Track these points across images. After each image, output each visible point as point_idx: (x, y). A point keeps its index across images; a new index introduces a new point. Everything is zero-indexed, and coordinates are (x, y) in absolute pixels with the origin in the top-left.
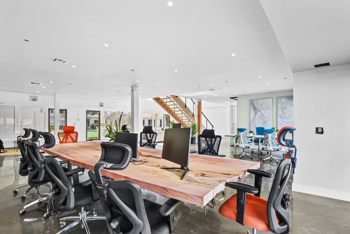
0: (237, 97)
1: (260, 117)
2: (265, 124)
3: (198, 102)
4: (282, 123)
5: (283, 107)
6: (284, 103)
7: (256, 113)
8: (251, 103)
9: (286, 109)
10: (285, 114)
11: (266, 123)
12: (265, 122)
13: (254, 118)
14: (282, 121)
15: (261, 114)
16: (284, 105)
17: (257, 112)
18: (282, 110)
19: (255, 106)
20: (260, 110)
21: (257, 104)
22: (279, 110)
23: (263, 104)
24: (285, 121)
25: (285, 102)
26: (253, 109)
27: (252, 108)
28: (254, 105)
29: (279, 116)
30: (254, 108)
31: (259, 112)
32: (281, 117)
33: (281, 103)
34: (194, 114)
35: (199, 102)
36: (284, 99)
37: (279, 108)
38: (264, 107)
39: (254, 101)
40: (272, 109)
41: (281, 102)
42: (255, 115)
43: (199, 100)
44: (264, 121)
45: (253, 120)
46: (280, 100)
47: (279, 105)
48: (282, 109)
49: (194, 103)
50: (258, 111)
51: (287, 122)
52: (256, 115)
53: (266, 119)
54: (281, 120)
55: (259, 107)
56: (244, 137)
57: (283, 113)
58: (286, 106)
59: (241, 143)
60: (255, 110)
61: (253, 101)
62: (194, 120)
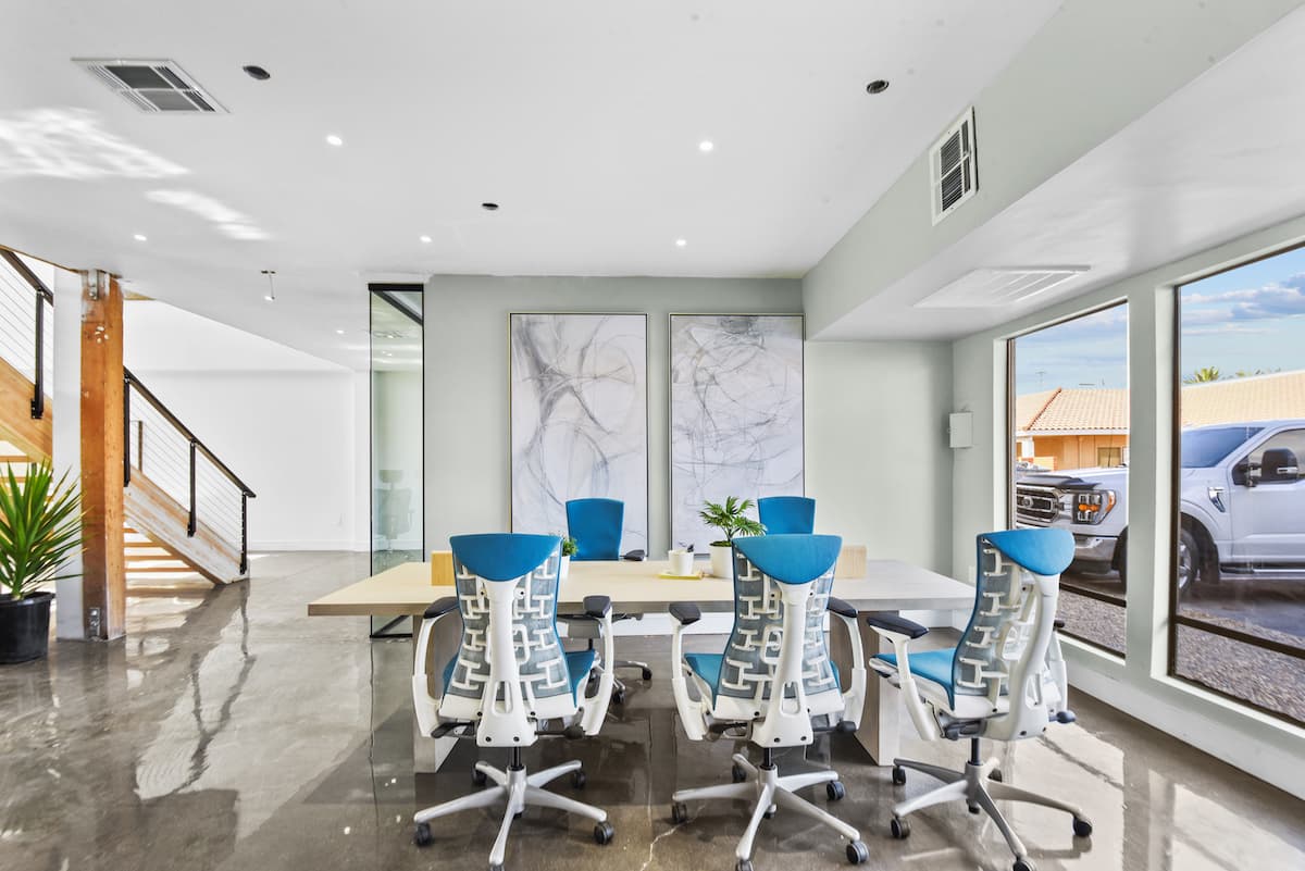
0: (419, 288)
1: (577, 431)
2: (602, 473)
3: (85, 295)
4: (699, 469)
5: (703, 376)
6: (707, 352)
7: (551, 403)
8: (519, 332)
9: (717, 384)
10: (713, 416)
11: (614, 466)
12: (605, 462)
13: (538, 436)
14: (699, 455)
15: (579, 408)
16: (705, 361)
17: (558, 395)
18: (697, 392)
19: (545, 360)
20: (574, 382)
21: (556, 343)
22: (681, 392)
23: (591, 348)
24: (710, 455)
25: (710, 346)
26: (532, 378)
27: (522, 370)
28: (539, 349)
29: (680, 428)
30: (540, 369)
31: (567, 398)
32: (690, 435)
33: (693, 351)
34: (48, 390)
35: (99, 296)
36: (709, 326)
37: (680, 379)
38: (600, 371)
39: (535, 323)
40: (641, 379)
41: (691, 342)
42: (544, 417)
43: (101, 272)
44: (599, 458)
45: (527, 452)
46: (688, 332)
47: (681, 362)
48: (696, 384)
49: (44, 294)
50: (564, 390)
51: (722, 464)
52: (551, 421)
53: (610, 447)
54: (694, 453)
55: (568, 365)
56: (523, 629)
57: (699, 407)
58: (719, 370)
59: (501, 697)
60: (541, 381)
61: (528, 324)
62: (47, 444)
